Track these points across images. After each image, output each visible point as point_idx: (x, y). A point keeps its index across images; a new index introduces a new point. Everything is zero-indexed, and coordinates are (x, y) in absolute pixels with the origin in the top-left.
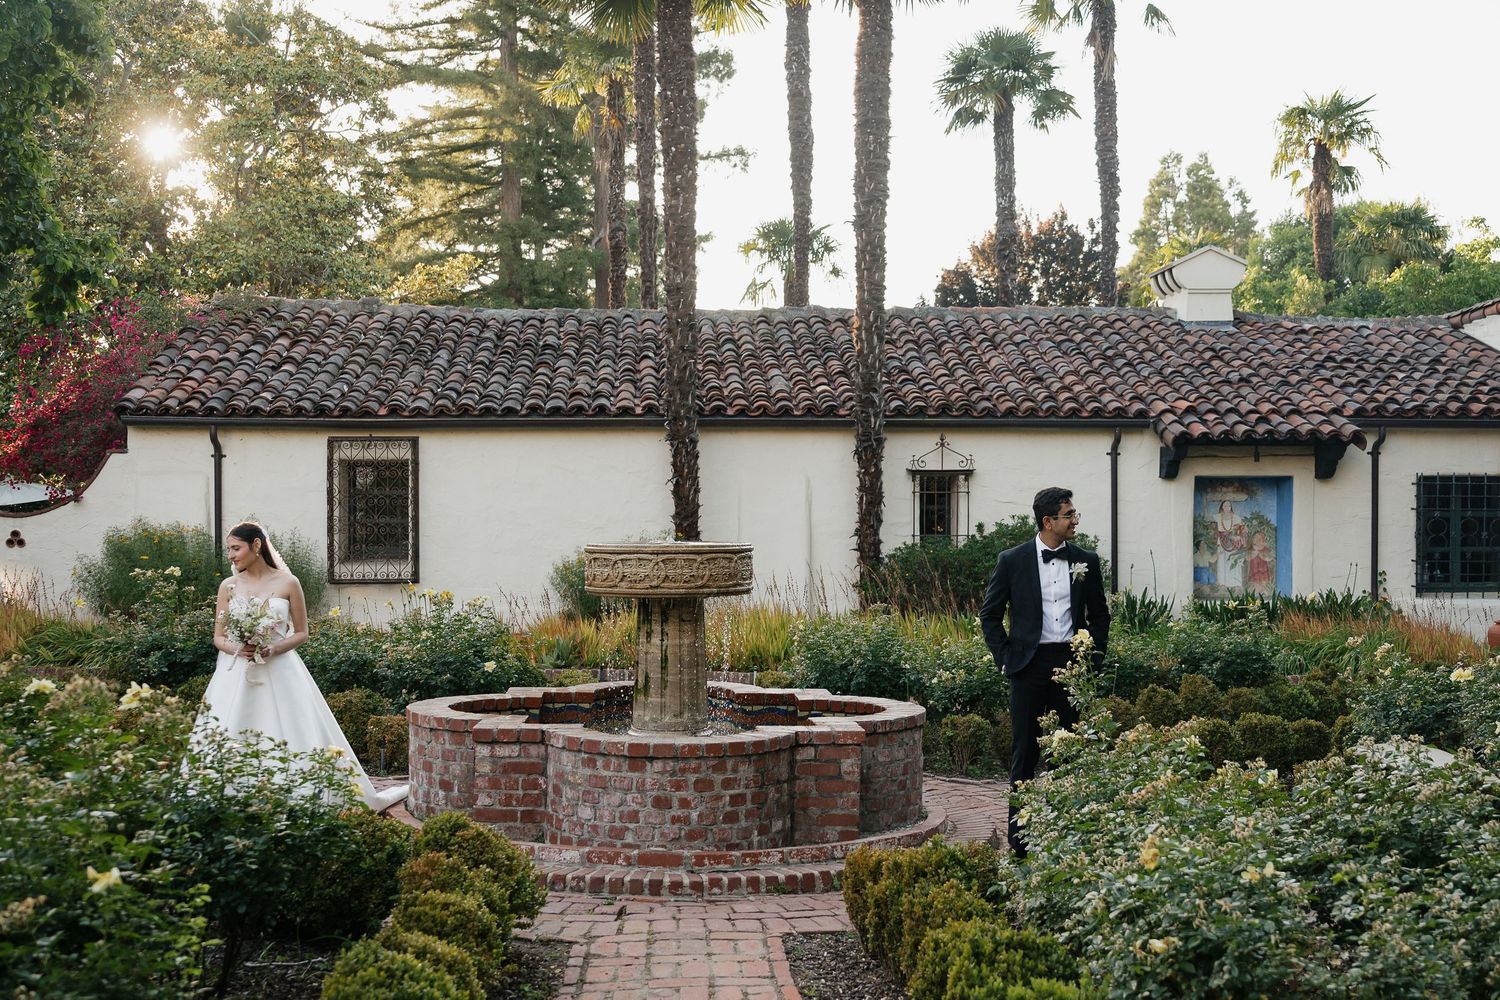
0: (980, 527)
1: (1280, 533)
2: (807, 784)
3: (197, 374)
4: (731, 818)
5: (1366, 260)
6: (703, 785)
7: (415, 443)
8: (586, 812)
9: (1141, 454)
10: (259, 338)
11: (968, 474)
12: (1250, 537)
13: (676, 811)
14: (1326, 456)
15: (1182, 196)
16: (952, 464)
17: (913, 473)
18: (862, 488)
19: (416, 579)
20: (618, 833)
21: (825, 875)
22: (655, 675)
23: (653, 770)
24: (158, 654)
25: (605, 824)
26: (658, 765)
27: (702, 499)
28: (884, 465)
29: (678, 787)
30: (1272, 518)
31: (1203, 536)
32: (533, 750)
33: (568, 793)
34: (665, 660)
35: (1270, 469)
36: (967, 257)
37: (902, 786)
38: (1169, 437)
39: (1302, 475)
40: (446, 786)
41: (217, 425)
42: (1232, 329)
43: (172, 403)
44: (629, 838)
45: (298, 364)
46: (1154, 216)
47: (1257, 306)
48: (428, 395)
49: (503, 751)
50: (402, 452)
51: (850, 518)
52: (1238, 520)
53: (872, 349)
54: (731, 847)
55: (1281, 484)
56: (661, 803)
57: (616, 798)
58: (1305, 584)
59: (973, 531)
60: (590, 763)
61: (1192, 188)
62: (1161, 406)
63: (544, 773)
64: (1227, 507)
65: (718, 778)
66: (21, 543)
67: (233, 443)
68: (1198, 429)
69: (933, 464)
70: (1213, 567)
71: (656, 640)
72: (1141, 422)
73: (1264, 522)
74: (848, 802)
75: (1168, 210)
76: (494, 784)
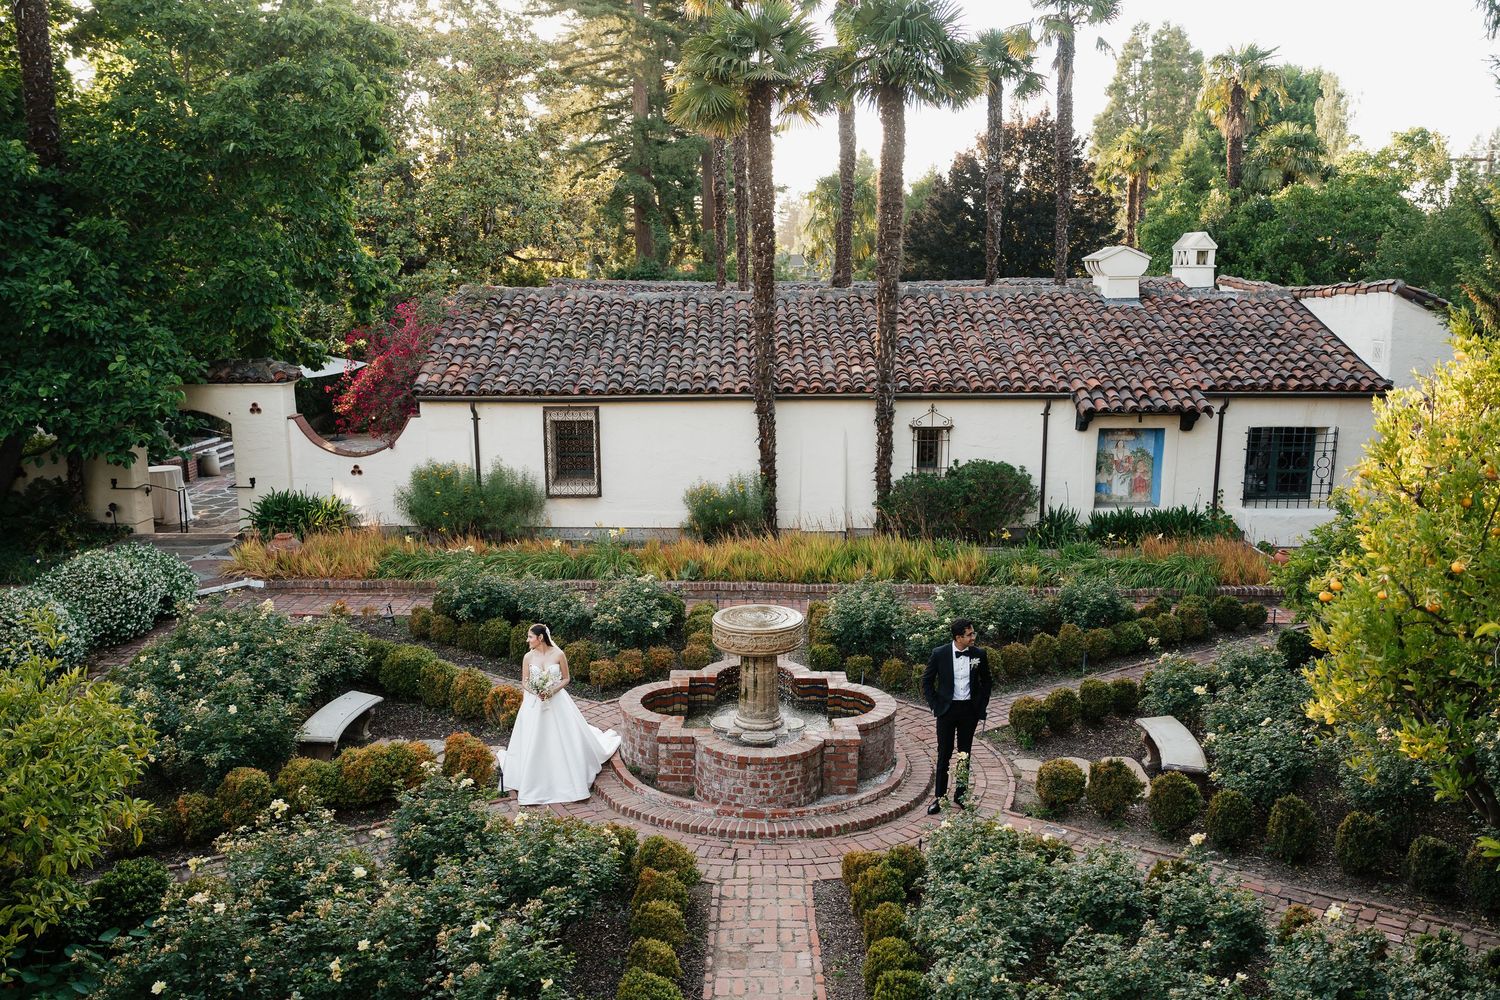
0: (956, 462)
1: (1155, 461)
2: (830, 765)
3: (458, 360)
4: (790, 791)
5: (1265, 172)
6: (775, 777)
7: (597, 410)
8: (716, 786)
9: (1064, 415)
10: (493, 326)
11: (949, 429)
12: (1135, 463)
13: (762, 789)
14: (1188, 420)
15: (1148, 57)
16: (938, 423)
17: (914, 429)
18: (879, 443)
19: (599, 494)
20: (733, 798)
21: (837, 827)
22: (751, 690)
23: (750, 770)
24: (467, 606)
25: (726, 793)
26: (753, 767)
27: (777, 449)
28: (894, 428)
29: (763, 777)
30: (1151, 452)
31: (1102, 464)
32: (688, 746)
33: (706, 774)
34: (756, 682)
35: (1149, 423)
36: (973, 144)
37: (882, 753)
38: (1082, 410)
39: (1171, 428)
40: (642, 752)
41: (474, 401)
42: (1138, 305)
43: (445, 387)
44: (738, 801)
45: (520, 348)
46: (1125, 72)
47: (1181, 208)
48: (603, 378)
49: (672, 747)
50: (589, 416)
51: (872, 459)
52: (1127, 453)
53: (887, 355)
54: (790, 806)
55: (1159, 433)
56: (754, 785)
57: (732, 781)
58: (1170, 499)
59: (952, 464)
60: (718, 762)
61: (1156, 51)
62: (1079, 384)
63: (694, 758)
64: (1121, 444)
65: (783, 772)
66: (360, 472)
67: (484, 411)
68: (1102, 404)
69: (926, 423)
70: (1110, 483)
71: (751, 671)
72: (1066, 395)
73: (1144, 454)
74: (851, 774)
75: (1136, 69)
76: (669, 763)
